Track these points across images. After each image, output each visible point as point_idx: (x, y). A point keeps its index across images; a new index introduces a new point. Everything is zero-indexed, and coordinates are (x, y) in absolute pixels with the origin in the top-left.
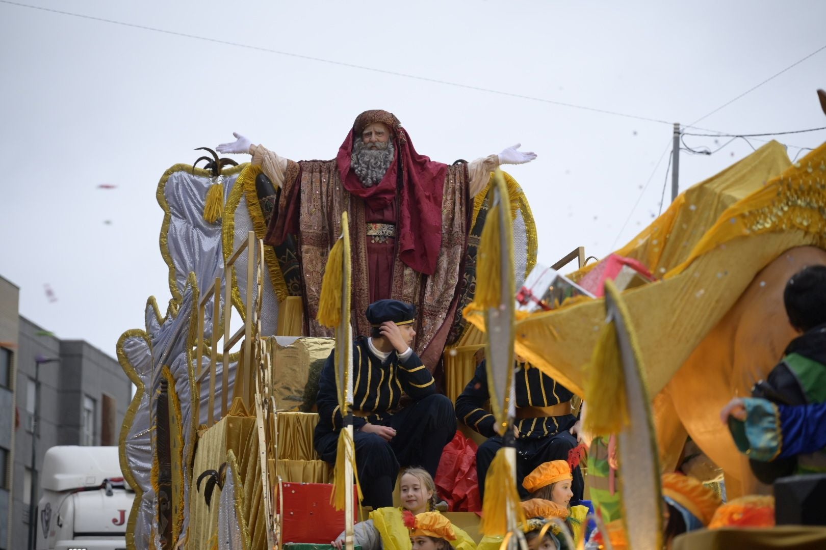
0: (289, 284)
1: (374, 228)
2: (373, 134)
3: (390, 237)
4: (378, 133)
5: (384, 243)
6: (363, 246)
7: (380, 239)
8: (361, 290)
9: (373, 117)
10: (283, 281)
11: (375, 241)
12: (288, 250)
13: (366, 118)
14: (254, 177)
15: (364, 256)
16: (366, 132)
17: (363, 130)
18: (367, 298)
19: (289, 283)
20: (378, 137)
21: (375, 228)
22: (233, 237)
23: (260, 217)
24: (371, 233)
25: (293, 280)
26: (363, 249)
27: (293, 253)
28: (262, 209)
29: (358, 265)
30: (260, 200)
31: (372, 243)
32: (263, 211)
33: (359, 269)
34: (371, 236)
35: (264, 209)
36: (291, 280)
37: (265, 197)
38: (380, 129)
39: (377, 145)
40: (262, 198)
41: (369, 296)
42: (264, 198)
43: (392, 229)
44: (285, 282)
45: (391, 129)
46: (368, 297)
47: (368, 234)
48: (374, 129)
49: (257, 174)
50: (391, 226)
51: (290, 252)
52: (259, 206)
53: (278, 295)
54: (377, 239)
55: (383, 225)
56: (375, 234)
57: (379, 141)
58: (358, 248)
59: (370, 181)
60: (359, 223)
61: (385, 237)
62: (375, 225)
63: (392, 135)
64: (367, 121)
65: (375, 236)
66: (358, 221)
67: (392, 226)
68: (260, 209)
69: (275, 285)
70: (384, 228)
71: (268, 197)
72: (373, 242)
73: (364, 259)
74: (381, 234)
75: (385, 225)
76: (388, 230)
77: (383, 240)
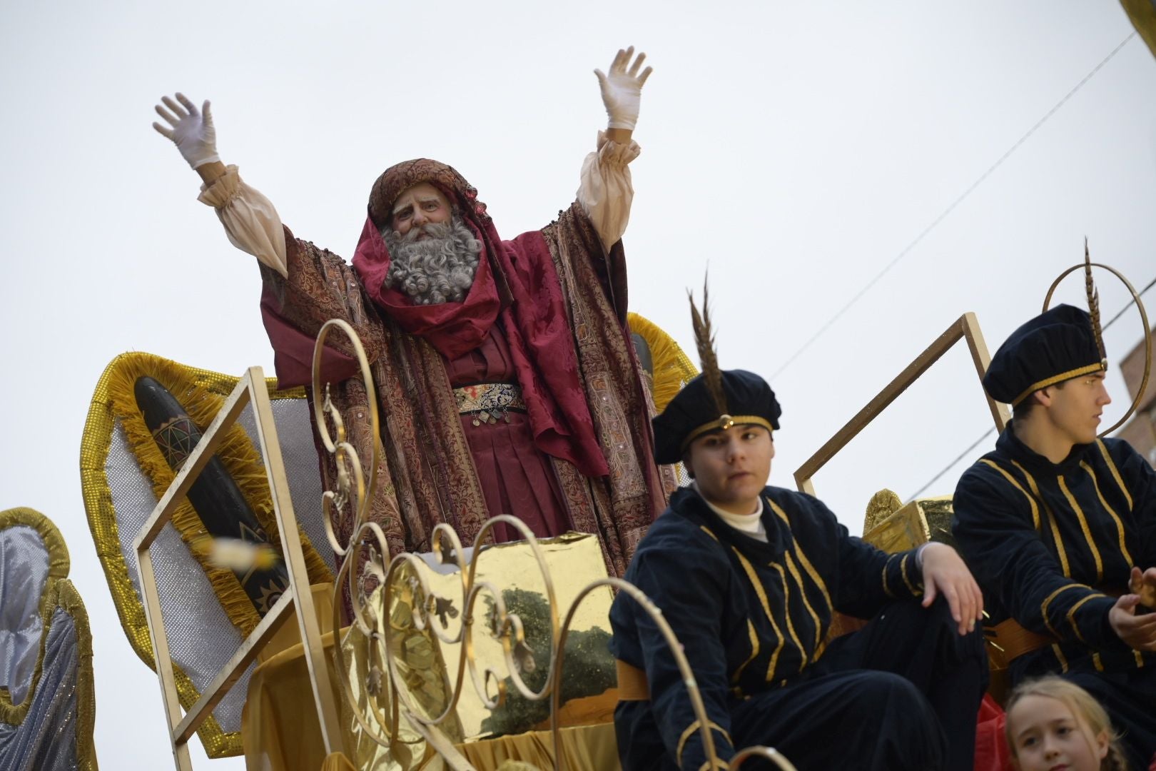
0: (259, 601)
1: (471, 397)
2: (417, 210)
3: (511, 409)
4: (426, 206)
5: (500, 421)
6: (456, 430)
7: (491, 416)
8: (472, 522)
9: (410, 173)
10: (245, 597)
11: (481, 422)
12: (242, 525)
13: (394, 177)
14: (131, 386)
15: (462, 451)
16: (399, 208)
17: (393, 207)
18: (490, 538)
19: (261, 596)
20: (427, 214)
21: (473, 394)
22: (113, 519)
23: (163, 466)
24: (467, 406)
25: (268, 587)
26: (457, 435)
27: (255, 531)
28: (163, 449)
29: (453, 472)
30: (156, 432)
31: (475, 427)
32: (166, 455)
33: (459, 480)
34: (469, 413)
35: (169, 448)
36: (263, 590)
37: (166, 421)
38: (430, 195)
39: (430, 228)
40: (158, 427)
41: (493, 534)
42: (164, 425)
43: (510, 391)
44: (248, 599)
45: (453, 195)
46: (491, 535)
47: (461, 410)
48: (415, 198)
49: (135, 379)
50: (505, 386)
51: (248, 529)
52: (155, 445)
53: (242, 626)
54: (485, 416)
55: (488, 385)
56: (477, 408)
57: (431, 220)
58: (446, 436)
59: (439, 298)
60: (436, 384)
61: (500, 410)
62: (470, 390)
63: (456, 207)
64: (397, 182)
65: (478, 412)
66: (431, 380)
67: (509, 386)
68: (158, 450)
69: (232, 606)
70: (493, 393)
71: (173, 420)
72: (477, 423)
73: (464, 456)
74: (490, 406)
75: (493, 385)
76: (499, 394)
77: (497, 415)
